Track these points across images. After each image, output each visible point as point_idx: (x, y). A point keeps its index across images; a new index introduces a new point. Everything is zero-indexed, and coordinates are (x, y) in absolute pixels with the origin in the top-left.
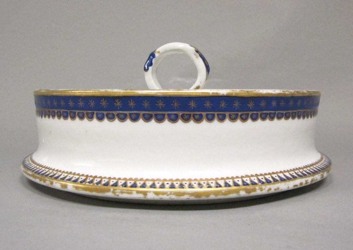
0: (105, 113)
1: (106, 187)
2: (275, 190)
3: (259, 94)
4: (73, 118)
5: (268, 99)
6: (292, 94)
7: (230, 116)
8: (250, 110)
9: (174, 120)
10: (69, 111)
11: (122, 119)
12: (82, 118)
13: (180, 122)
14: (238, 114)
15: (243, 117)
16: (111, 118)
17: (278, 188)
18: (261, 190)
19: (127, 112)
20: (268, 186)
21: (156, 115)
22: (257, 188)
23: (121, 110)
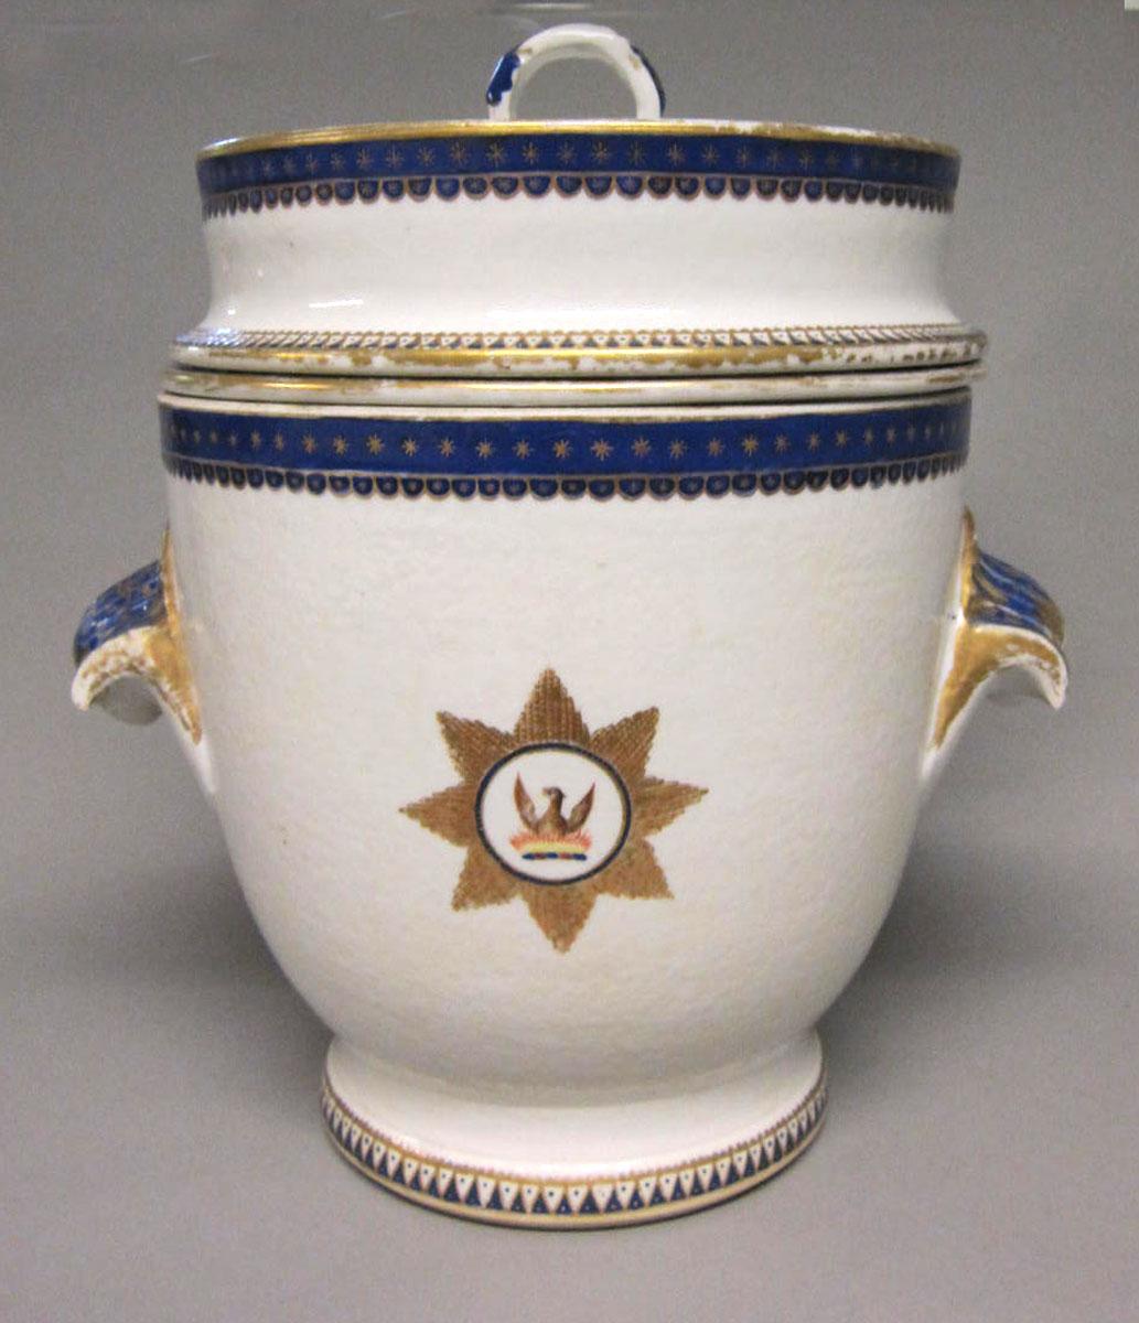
0: (461, 178)
1: (475, 353)
2: (864, 360)
3: (825, 135)
4: (369, 197)
5: (842, 147)
6: (896, 142)
7: (759, 185)
8: (805, 174)
9: (631, 192)
10: (356, 181)
11: (506, 190)
12: (395, 195)
13: (646, 197)
14: (777, 183)
15: (787, 188)
16: (477, 191)
17: (870, 357)
18: (834, 357)
19: (518, 175)
20: (849, 351)
21: (589, 182)
22: (825, 351)
23: (502, 169)
